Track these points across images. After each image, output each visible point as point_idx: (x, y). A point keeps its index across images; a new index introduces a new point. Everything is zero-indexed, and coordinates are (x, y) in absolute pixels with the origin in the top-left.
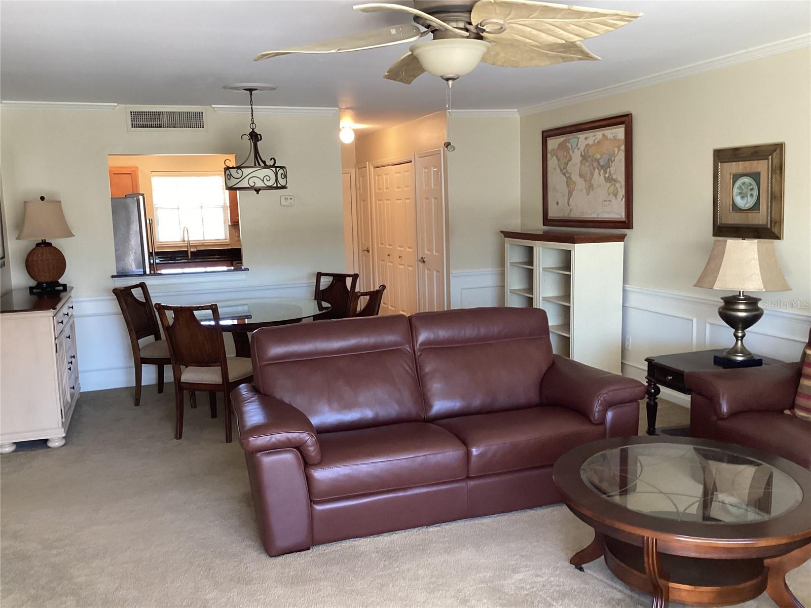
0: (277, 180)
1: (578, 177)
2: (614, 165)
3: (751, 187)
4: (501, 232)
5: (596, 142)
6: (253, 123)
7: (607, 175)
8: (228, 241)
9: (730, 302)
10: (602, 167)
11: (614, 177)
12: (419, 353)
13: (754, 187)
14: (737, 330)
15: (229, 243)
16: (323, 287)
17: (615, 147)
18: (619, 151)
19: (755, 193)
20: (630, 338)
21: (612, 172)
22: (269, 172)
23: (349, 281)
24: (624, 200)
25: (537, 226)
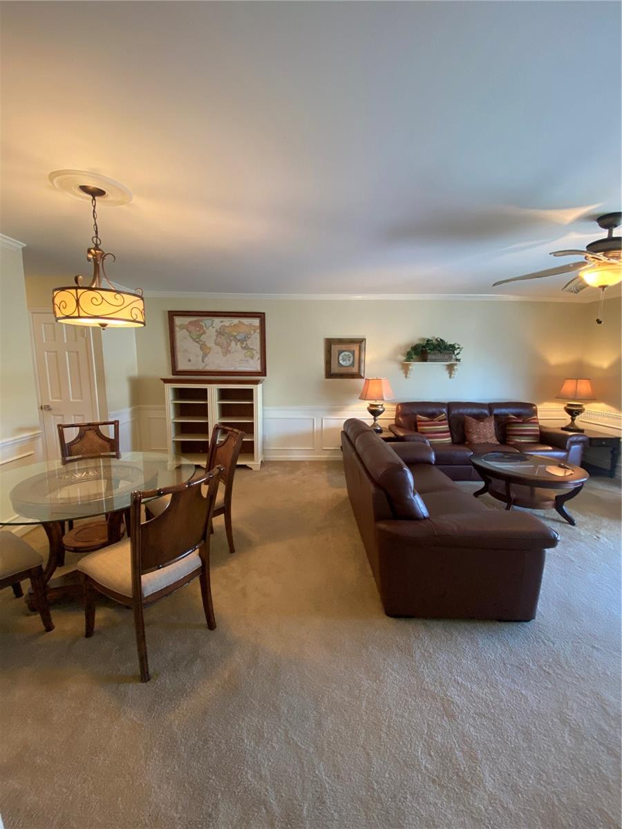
1: (214, 345)
2: (250, 340)
5: (232, 325)
7: (244, 346)
10: (239, 340)
11: (251, 347)
14: (375, 417)
17: (251, 330)
18: (254, 332)
19: (352, 359)
21: (248, 344)
24: (259, 361)
25: (168, 374)
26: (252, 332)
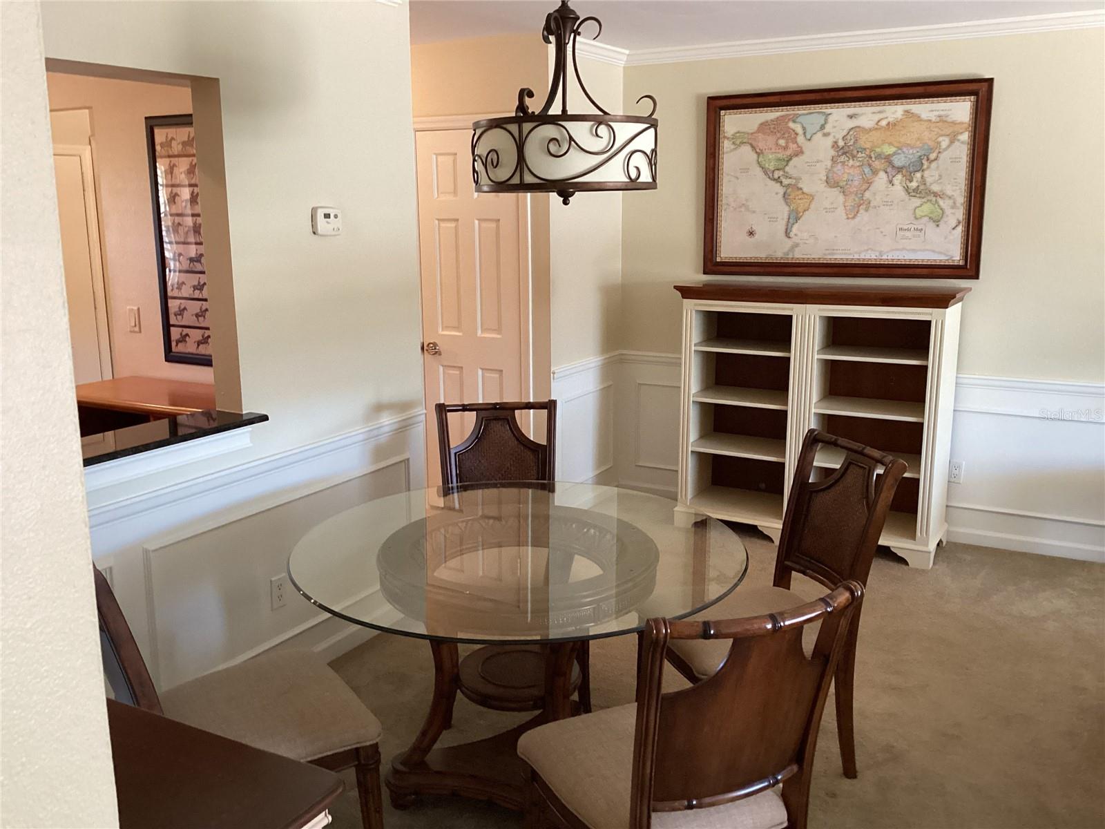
1: (822, 187)
2: (938, 167)
4: (676, 288)
5: (884, 123)
7: (914, 184)
10: (899, 170)
11: (935, 188)
17: (942, 135)
18: (952, 142)
20: (964, 463)
21: (929, 180)
24: (960, 229)
25: (695, 276)
26: (945, 142)
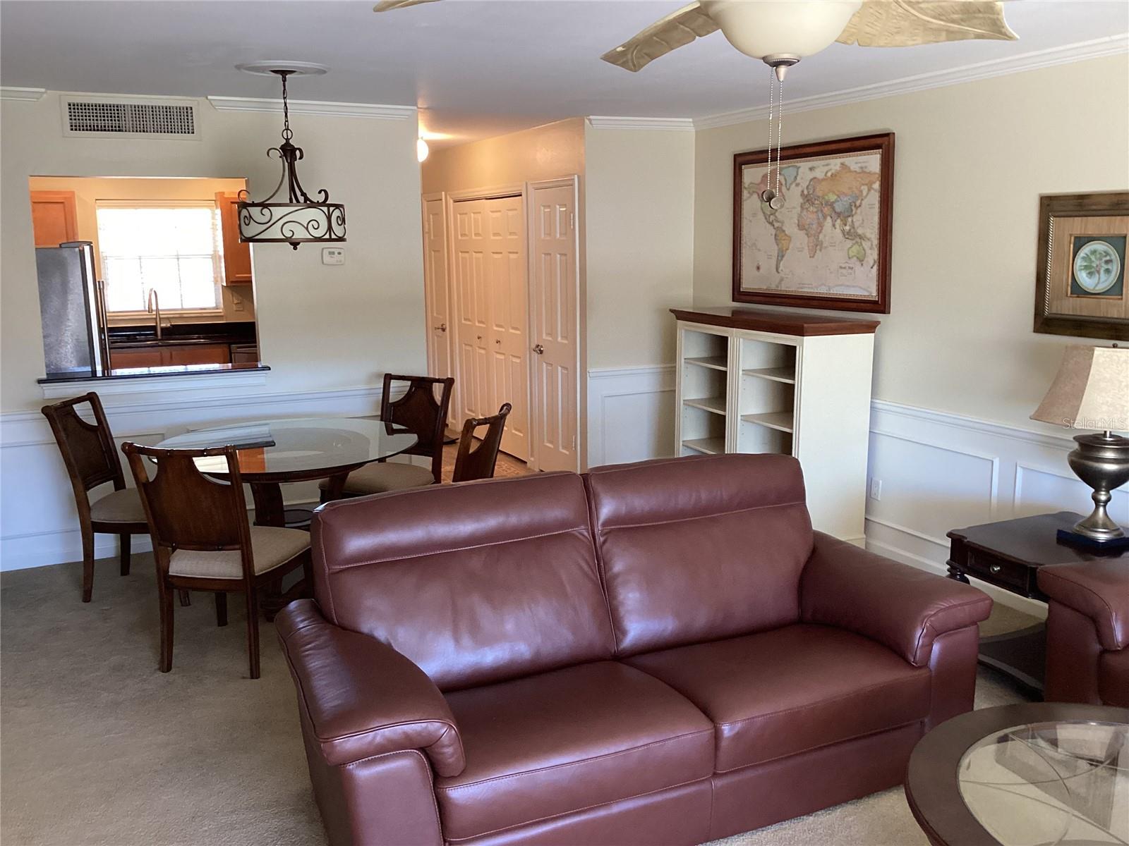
0: (330, 228)
1: (796, 230)
2: (861, 212)
3: (1108, 258)
4: (672, 311)
5: (829, 174)
6: (287, 129)
7: (847, 228)
8: (221, 311)
9: (1090, 445)
10: (839, 214)
11: (860, 231)
12: (602, 539)
13: (1113, 257)
14: (1097, 490)
15: (222, 314)
16: (393, 398)
17: (863, 185)
18: (869, 190)
19: (1115, 268)
20: (881, 482)
21: (856, 224)
22: (318, 214)
23: (438, 390)
24: (875, 268)
25: (723, 301)
